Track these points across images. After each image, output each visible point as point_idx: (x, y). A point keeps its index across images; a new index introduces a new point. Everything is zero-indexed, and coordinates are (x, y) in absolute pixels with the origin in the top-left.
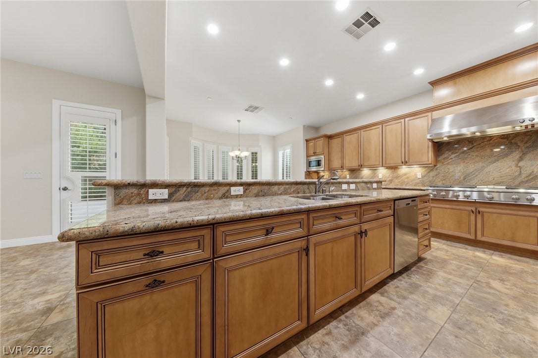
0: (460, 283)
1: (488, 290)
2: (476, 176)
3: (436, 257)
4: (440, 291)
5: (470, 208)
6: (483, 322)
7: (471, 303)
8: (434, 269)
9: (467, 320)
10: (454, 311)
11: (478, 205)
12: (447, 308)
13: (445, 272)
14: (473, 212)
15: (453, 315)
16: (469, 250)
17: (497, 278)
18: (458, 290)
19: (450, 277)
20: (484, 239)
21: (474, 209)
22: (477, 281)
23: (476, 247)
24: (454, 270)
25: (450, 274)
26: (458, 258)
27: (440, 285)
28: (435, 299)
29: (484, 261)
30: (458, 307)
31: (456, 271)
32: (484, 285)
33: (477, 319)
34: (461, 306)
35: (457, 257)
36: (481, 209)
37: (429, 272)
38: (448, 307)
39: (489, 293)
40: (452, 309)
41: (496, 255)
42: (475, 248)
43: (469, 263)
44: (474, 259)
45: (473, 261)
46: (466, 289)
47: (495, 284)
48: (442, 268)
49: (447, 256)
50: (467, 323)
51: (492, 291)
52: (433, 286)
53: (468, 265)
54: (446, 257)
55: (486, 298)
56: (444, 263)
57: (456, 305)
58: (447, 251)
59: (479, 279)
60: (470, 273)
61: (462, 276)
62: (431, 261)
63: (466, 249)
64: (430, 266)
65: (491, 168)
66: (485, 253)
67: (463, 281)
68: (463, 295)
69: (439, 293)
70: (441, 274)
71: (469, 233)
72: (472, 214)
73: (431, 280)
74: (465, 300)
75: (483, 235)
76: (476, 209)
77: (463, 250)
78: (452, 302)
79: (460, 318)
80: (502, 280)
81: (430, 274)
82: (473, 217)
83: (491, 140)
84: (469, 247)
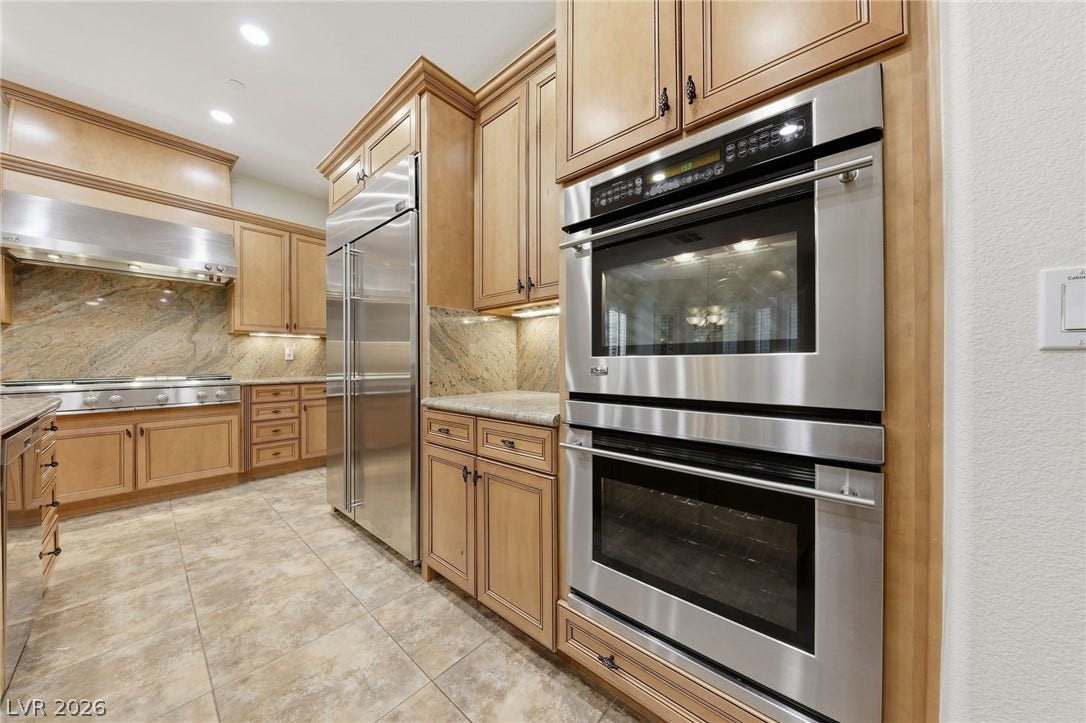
0: (168, 588)
1: (216, 568)
2: (120, 356)
3: (71, 571)
4: (147, 635)
5: (123, 428)
6: (251, 621)
7: (213, 608)
8: (92, 599)
9: (232, 640)
10: (204, 647)
11: (138, 418)
12: (188, 651)
13: (120, 589)
14: (129, 433)
15: (208, 653)
16: (127, 518)
17: (209, 541)
18: (177, 603)
19: (139, 591)
20: (152, 484)
21: (131, 428)
22: (189, 565)
23: (134, 507)
24: (134, 574)
25: (134, 586)
26: (121, 544)
27: (134, 622)
28: (154, 656)
29: (168, 525)
30: (204, 632)
31: (141, 572)
32: (203, 564)
33: (240, 625)
34: (205, 628)
35: (116, 544)
36: (145, 426)
37: (83, 615)
38: (189, 648)
39: (220, 572)
40: (197, 646)
41: (176, 505)
42: (135, 510)
43: (150, 542)
44: (150, 530)
45: (152, 536)
46: (184, 591)
47: (215, 552)
48: (107, 584)
49: (94, 553)
50: (236, 643)
51: (221, 566)
52: (123, 636)
53: (151, 547)
54: (95, 558)
55: (223, 584)
56: (100, 575)
57: (197, 633)
58: (84, 544)
59: (187, 561)
60: (167, 561)
61: (159, 574)
62: (66, 588)
63: (120, 519)
64: (73, 601)
65: (148, 341)
66: (159, 511)
67: (168, 582)
68: (191, 607)
69: (149, 640)
70: (115, 598)
71: (121, 482)
72: (126, 437)
73: (106, 628)
74: (201, 611)
75: (149, 477)
76: (135, 426)
77: (115, 524)
78: (185, 633)
79: (222, 648)
80: (217, 541)
81: (92, 620)
82: (129, 444)
83: (148, 286)
84: (124, 513)
